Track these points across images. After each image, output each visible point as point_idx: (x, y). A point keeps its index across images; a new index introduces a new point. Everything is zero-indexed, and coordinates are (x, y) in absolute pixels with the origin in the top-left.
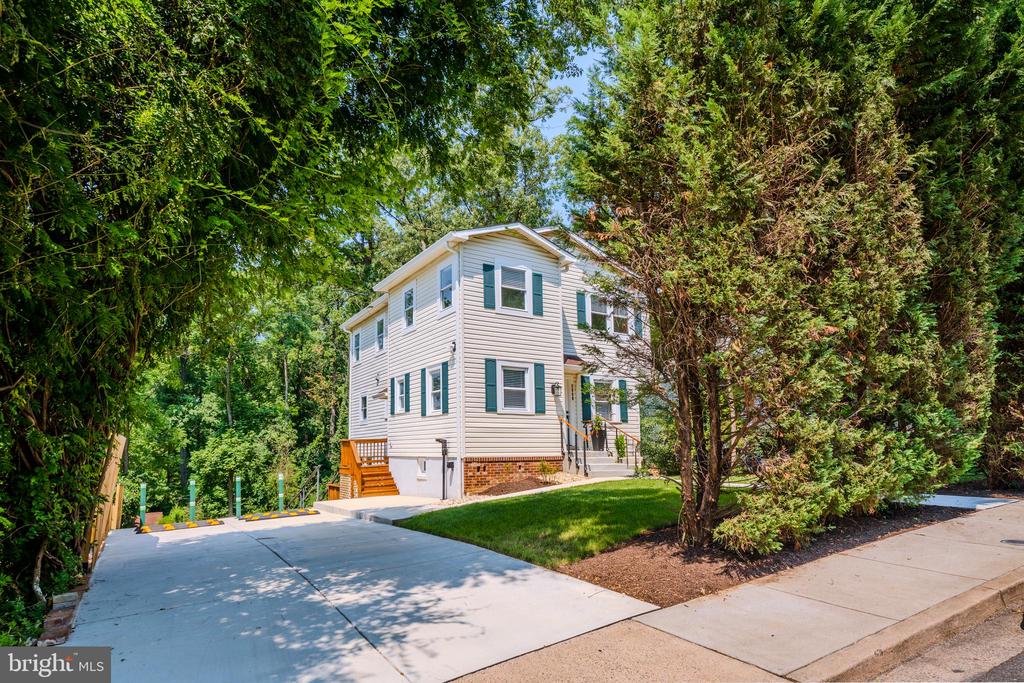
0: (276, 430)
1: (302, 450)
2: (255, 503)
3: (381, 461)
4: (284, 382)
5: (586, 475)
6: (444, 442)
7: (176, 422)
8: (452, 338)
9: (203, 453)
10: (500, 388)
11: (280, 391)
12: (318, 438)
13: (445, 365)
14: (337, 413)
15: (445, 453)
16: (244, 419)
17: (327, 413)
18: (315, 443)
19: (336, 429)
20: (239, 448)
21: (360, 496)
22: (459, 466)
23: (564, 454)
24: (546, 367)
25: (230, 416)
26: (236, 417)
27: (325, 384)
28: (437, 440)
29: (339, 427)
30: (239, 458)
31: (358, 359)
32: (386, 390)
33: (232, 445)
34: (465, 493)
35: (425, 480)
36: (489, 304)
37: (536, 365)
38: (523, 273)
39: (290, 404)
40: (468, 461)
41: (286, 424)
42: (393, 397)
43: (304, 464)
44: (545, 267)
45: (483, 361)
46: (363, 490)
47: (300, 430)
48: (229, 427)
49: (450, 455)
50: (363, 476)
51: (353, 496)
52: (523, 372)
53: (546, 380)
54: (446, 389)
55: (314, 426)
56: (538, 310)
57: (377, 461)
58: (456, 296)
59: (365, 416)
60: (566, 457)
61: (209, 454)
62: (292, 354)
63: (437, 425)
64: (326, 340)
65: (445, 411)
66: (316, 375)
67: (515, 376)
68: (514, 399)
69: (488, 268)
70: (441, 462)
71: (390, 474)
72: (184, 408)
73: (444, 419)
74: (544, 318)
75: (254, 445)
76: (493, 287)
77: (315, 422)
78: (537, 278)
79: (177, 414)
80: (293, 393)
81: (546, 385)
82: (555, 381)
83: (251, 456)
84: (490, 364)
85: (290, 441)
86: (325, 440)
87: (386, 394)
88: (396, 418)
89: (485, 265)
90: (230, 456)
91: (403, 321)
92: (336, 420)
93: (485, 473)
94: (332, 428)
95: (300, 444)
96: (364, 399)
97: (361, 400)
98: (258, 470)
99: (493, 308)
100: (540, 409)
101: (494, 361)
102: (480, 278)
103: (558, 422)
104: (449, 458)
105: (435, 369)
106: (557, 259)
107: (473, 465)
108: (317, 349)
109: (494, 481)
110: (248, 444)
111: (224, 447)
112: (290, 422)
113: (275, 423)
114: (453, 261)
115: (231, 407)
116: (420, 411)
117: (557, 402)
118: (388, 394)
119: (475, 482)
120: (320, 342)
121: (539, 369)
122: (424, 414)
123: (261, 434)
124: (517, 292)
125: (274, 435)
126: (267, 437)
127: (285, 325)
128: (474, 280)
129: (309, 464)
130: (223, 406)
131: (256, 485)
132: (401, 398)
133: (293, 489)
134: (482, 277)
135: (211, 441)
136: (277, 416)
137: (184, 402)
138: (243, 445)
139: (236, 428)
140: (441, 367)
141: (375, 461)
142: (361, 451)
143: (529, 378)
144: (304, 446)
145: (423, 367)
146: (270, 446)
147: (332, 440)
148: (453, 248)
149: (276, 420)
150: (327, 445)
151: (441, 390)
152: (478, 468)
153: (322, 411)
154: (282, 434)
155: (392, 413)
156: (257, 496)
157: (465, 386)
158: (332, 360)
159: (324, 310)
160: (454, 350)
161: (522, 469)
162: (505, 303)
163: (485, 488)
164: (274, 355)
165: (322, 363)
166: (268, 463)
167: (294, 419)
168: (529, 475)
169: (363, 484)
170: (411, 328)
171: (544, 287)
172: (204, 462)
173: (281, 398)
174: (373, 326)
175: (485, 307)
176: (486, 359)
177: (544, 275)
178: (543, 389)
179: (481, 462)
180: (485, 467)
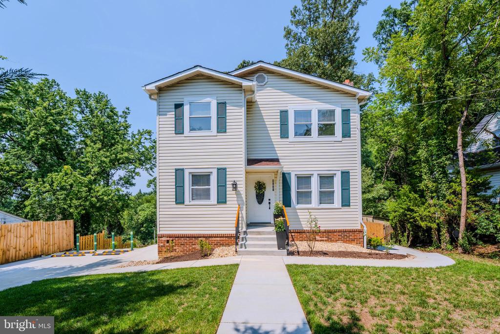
5: (237, 252)
10: (188, 188)
23: (239, 232)
24: (228, 170)
36: (179, 131)
37: (219, 169)
38: (208, 103)
44: (228, 95)
45: (173, 171)
52: (208, 175)
53: (228, 179)
56: (222, 130)
67: (200, 179)
68: (201, 195)
69: (179, 106)
74: (227, 134)
76: (182, 119)
78: (222, 105)
81: (228, 183)
82: (236, 179)
84: (179, 172)
89: (176, 105)
93: (173, 244)
99: (183, 133)
100: (222, 200)
101: (183, 170)
102: (171, 115)
106: (241, 87)
107: (164, 239)
109: (180, 250)
117: (238, 194)
119: (165, 250)
121: (222, 172)
128: (168, 116)
134: (173, 113)
143: (214, 179)
152: (168, 241)
157: (159, 188)
162: (192, 129)
163: (172, 254)
171: (228, 111)
175: (176, 134)
176: (175, 169)
177: (227, 101)
178: (225, 186)
179: (170, 237)
180: (173, 240)
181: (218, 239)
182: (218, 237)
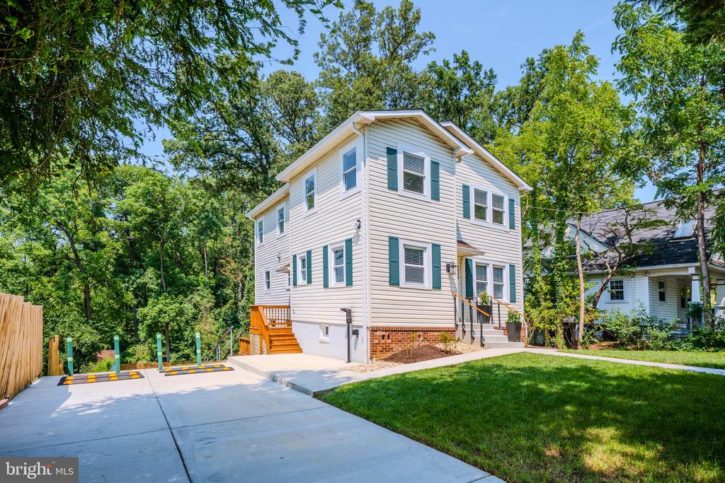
0: (200, 295)
1: (219, 310)
2: (186, 345)
3: (284, 324)
4: (204, 263)
5: (483, 345)
6: (348, 312)
7: (128, 287)
8: (357, 217)
9: (145, 310)
10: (402, 265)
11: (202, 269)
12: (230, 302)
13: (349, 242)
14: (243, 285)
15: (349, 321)
16: (175, 287)
17: (236, 285)
18: (228, 305)
19: (243, 296)
20: (171, 307)
21: (268, 353)
22: (364, 334)
23: (457, 326)
24: (441, 247)
25: (164, 284)
26: (169, 285)
27: (234, 265)
28: (342, 309)
29: (245, 295)
30: (171, 315)
31: (261, 241)
32: (289, 265)
33: (166, 305)
34: (371, 358)
35: (328, 343)
36: (392, 186)
37: (434, 245)
38: (422, 160)
39: (209, 278)
40: (374, 330)
41: (207, 292)
42: (295, 271)
43: (221, 320)
44: (442, 156)
45: (387, 239)
46: (270, 348)
47: (217, 297)
48: (164, 292)
49: (354, 323)
50: (270, 336)
51: (262, 353)
52: (422, 251)
53: (442, 260)
54: (349, 263)
55: (227, 294)
56: (436, 196)
57: (281, 324)
58: (362, 176)
59: (269, 287)
60: (460, 328)
61: (149, 311)
62: (210, 243)
63: (340, 296)
64: (235, 234)
65: (350, 283)
66: (228, 259)
67: (414, 255)
68: (415, 276)
69: (391, 152)
70: (346, 328)
71: (293, 335)
72: (133, 278)
73: (349, 291)
74: (440, 203)
75: (183, 305)
76: (396, 170)
77: (228, 291)
78: (435, 165)
79: (128, 282)
80: (211, 271)
81: (442, 264)
82: (450, 261)
83: (181, 313)
84: (393, 241)
85: (210, 304)
86: (235, 304)
87: (289, 268)
88: (298, 288)
89: (388, 149)
90: (165, 313)
91: (305, 205)
92: (243, 290)
93: (389, 341)
94: (240, 296)
95: (217, 305)
96: (268, 273)
97: (265, 274)
98: (187, 322)
99: (397, 190)
100: (437, 285)
101: (397, 239)
102: (384, 160)
103: (452, 297)
104: (353, 326)
105: (340, 245)
106: (452, 150)
107: (379, 333)
108: (227, 240)
109: (397, 349)
110: (178, 305)
111: (161, 306)
112: (209, 290)
113: (198, 290)
114: (358, 145)
115: (165, 278)
116: (322, 283)
117: (451, 279)
118: (291, 269)
119: (380, 348)
120: (230, 235)
121: (436, 248)
122: (326, 286)
123: (189, 298)
124: (418, 177)
125: (198, 299)
126: (193, 300)
127: (204, 222)
128: (379, 162)
129: (224, 320)
130: (158, 277)
131: (186, 333)
132: (303, 272)
133: (214, 336)
134: (386, 159)
135: (151, 301)
136: (199, 285)
137: (133, 274)
138: (174, 305)
139: (169, 293)
140: (344, 244)
141: (279, 324)
142: (267, 315)
143: (427, 257)
144: (220, 307)
145: (325, 244)
146: (195, 306)
147: (241, 304)
148: (359, 130)
149: (199, 288)
150: (237, 307)
151: (344, 265)
152: (383, 336)
153: (232, 283)
154: (204, 298)
155: (295, 284)
156: (187, 340)
157: (369, 261)
158: (239, 248)
159: (232, 213)
160: (359, 227)
161: (422, 338)
162: (406, 187)
163: (389, 354)
164: (196, 243)
165: (231, 251)
166: (194, 318)
167: (212, 288)
168: (427, 343)
169: (271, 342)
170: (312, 211)
171: (440, 175)
172: (146, 316)
173: (203, 274)
174: (275, 214)
175: (388, 188)
176: (389, 237)
177: (440, 163)
178: (439, 267)
179: (386, 331)
180: (389, 336)
181: (436, 333)
182: (435, 331)
